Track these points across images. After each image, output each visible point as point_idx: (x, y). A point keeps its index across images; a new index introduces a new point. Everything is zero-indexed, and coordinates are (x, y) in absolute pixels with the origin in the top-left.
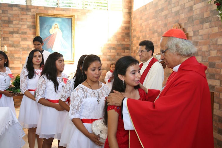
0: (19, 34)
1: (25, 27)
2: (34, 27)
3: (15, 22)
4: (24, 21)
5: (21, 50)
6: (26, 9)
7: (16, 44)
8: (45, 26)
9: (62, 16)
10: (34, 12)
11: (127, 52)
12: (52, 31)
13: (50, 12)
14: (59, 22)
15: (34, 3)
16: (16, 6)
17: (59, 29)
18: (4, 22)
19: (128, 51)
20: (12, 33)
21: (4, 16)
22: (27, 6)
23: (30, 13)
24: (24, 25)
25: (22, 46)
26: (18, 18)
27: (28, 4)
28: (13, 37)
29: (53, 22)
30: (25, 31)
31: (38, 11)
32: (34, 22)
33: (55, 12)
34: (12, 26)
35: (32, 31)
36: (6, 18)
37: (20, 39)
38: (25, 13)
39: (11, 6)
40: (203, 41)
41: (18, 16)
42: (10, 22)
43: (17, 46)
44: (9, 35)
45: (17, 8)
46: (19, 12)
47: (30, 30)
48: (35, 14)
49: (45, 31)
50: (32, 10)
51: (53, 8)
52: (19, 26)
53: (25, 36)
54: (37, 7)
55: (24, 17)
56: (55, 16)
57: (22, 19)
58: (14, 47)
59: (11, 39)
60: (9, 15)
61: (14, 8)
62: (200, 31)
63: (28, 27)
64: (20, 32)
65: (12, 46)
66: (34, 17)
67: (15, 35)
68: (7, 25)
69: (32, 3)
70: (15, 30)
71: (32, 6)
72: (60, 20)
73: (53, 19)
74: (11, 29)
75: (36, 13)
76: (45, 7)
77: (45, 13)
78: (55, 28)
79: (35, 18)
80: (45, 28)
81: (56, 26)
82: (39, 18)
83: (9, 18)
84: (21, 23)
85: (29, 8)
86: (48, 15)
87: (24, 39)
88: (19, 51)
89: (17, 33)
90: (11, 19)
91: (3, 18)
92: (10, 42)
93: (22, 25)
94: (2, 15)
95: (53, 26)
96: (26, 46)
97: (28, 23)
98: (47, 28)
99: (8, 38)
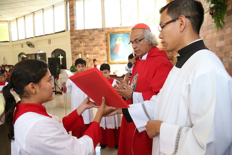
0: (99, 46)
1: (102, 41)
2: (107, 41)
3: (96, 39)
4: (101, 38)
5: (99, 56)
6: (101, 30)
7: (96, 52)
8: (113, 40)
9: (123, 32)
10: (106, 32)
11: (171, 54)
12: (117, 42)
13: (116, 30)
14: (121, 36)
16: (97, 29)
17: (122, 41)
18: (90, 40)
19: (171, 52)
20: (94, 46)
21: (90, 37)
22: (103, 28)
23: (104, 33)
24: (101, 40)
25: (100, 53)
26: (97, 37)
27: (103, 27)
28: (95, 48)
29: (118, 36)
30: (101, 44)
31: (109, 31)
32: (106, 38)
33: (119, 30)
34: (94, 41)
35: (106, 43)
36: (91, 38)
37: (99, 49)
38: (101, 33)
39: (94, 30)
40: (209, 44)
41: (98, 36)
42: (93, 39)
43: (97, 54)
44: (93, 47)
45: (97, 31)
46: (98, 33)
47: (105, 43)
48: (107, 32)
49: (113, 43)
50: (105, 30)
51: (118, 28)
52: (98, 41)
53: (102, 47)
54: (108, 28)
55: (101, 35)
56: (119, 32)
57: (100, 37)
58: (96, 54)
59: (94, 49)
60: (93, 35)
61: (95, 31)
62: (207, 36)
63: (103, 41)
64: (99, 45)
65: (95, 54)
66: (106, 35)
67: (96, 47)
68: (92, 41)
69: (106, 26)
70: (96, 44)
71: (105, 28)
72: (122, 35)
73: (118, 35)
74: (94, 44)
75: (108, 32)
76: (113, 28)
77: (113, 31)
78: (119, 40)
79: (107, 35)
80: (113, 41)
81: (120, 39)
82: (109, 35)
83: (93, 37)
84: (99, 39)
85: (104, 29)
86: (114, 32)
87: (101, 49)
88: (98, 56)
89: (97, 46)
90: (94, 37)
91: (90, 38)
92: (94, 52)
93: (99, 40)
94: (89, 36)
95: (118, 39)
96: (102, 53)
97: (103, 39)
98: (114, 41)
99: (92, 49)
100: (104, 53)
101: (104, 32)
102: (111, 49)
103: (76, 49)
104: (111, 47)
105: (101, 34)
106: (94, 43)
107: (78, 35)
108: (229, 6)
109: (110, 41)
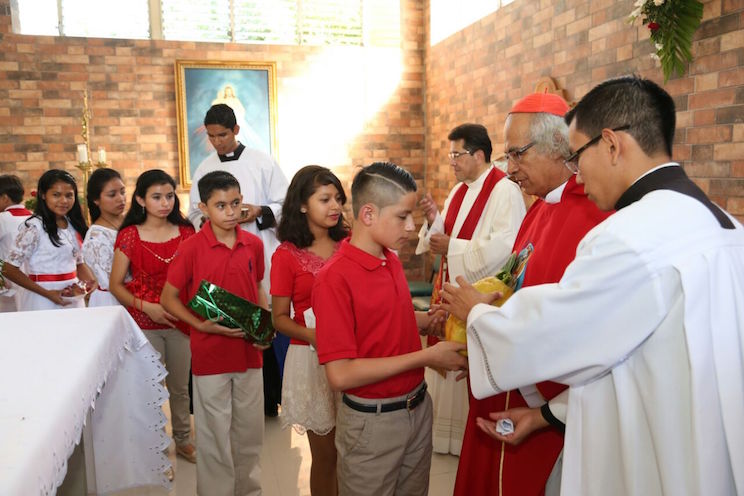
0: (135, 115)
1: (150, 96)
2: (172, 96)
3: (122, 86)
4: (145, 83)
5: (140, 157)
6: (149, 50)
7: (127, 142)
8: (199, 93)
9: (243, 66)
10: (169, 57)
11: (416, 156)
13: (211, 56)
14: (235, 82)
15: (171, 34)
16: (125, 43)
17: (236, 101)
18: (95, 86)
19: (418, 151)
20: (116, 114)
21: (94, 72)
22: (152, 42)
23: (159, 61)
24: (146, 92)
25: (144, 148)
26: (130, 75)
27: (155, 37)
28: (119, 125)
29: (221, 80)
30: (149, 107)
31: (180, 56)
32: (172, 84)
33: (226, 56)
34: (115, 95)
35: (167, 106)
36: (101, 77)
37: (138, 129)
38: (147, 60)
39: (113, 43)
41: (131, 71)
42: (109, 85)
43: (130, 148)
44: (109, 120)
45: (127, 50)
46: (134, 61)
47: (163, 105)
48: (173, 61)
49: (201, 107)
50: (166, 52)
51: (220, 46)
52: (133, 95)
53: (150, 121)
54: (178, 45)
55: (145, 71)
56: (224, 65)
57: (140, 77)
58: (123, 151)
59: (114, 130)
60: (108, 69)
61: (120, 50)
63: (155, 98)
64: (137, 110)
65: (119, 148)
66: (171, 70)
67: (124, 120)
68: (103, 94)
69: (164, 32)
70: (125, 106)
71: (164, 41)
72: (237, 75)
73: (219, 74)
74: (114, 105)
75: (177, 61)
76: (199, 44)
77: (199, 57)
78: (225, 97)
79: (173, 73)
80: (201, 99)
81: (229, 92)
82: (183, 72)
83: (108, 77)
84: (138, 87)
85: (158, 46)
86: (206, 63)
87: (148, 130)
88: (135, 160)
89: (129, 114)
90: (114, 77)
91: (93, 78)
92: (113, 139)
93: (140, 92)
94: (91, 68)
95: (221, 94)
96: (153, 147)
97: (157, 88)
98: (205, 99)
99: (106, 127)
100: (159, 146)
101: (161, 56)
102: (189, 130)
103: (21, 124)
104: (193, 121)
105: (146, 65)
106: (113, 102)
107: (31, 58)
108: (710, 8)
109: (189, 97)
